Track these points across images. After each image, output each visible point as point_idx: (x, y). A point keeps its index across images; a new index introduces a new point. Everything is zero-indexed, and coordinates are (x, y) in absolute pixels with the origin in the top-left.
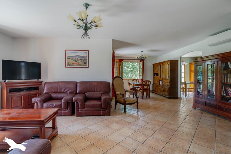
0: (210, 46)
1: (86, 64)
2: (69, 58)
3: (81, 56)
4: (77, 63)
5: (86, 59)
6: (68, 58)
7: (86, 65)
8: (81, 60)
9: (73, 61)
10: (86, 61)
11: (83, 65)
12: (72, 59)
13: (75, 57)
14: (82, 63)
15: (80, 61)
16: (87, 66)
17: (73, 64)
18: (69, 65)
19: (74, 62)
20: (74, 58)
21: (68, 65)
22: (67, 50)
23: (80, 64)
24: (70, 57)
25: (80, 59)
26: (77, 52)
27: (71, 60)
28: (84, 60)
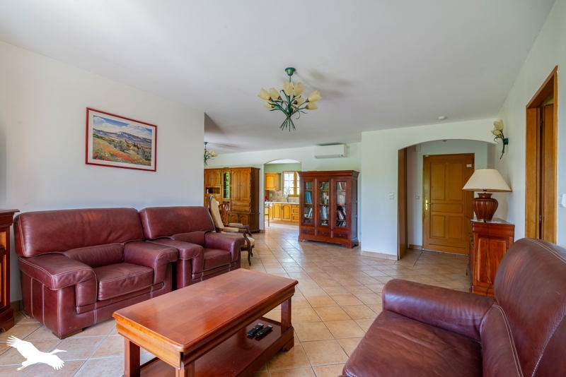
0: (316, 157)
1: (150, 160)
2: (98, 137)
3: (138, 137)
4: (125, 154)
5: (151, 149)
6: (95, 136)
7: (150, 165)
8: (138, 148)
9: (112, 146)
10: (150, 153)
11: (141, 164)
12: (111, 142)
13: (119, 136)
14: (139, 156)
15: (134, 150)
16: (152, 167)
17: (112, 155)
18: (102, 158)
19: (117, 151)
20: (117, 140)
21: (95, 158)
22: (91, 109)
23: (134, 160)
24: (105, 133)
25: (135, 146)
26: (126, 125)
27: (106, 143)
28: (146, 150)
